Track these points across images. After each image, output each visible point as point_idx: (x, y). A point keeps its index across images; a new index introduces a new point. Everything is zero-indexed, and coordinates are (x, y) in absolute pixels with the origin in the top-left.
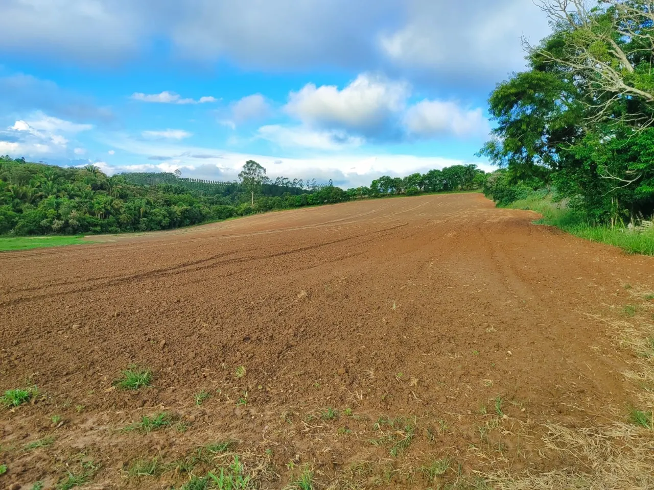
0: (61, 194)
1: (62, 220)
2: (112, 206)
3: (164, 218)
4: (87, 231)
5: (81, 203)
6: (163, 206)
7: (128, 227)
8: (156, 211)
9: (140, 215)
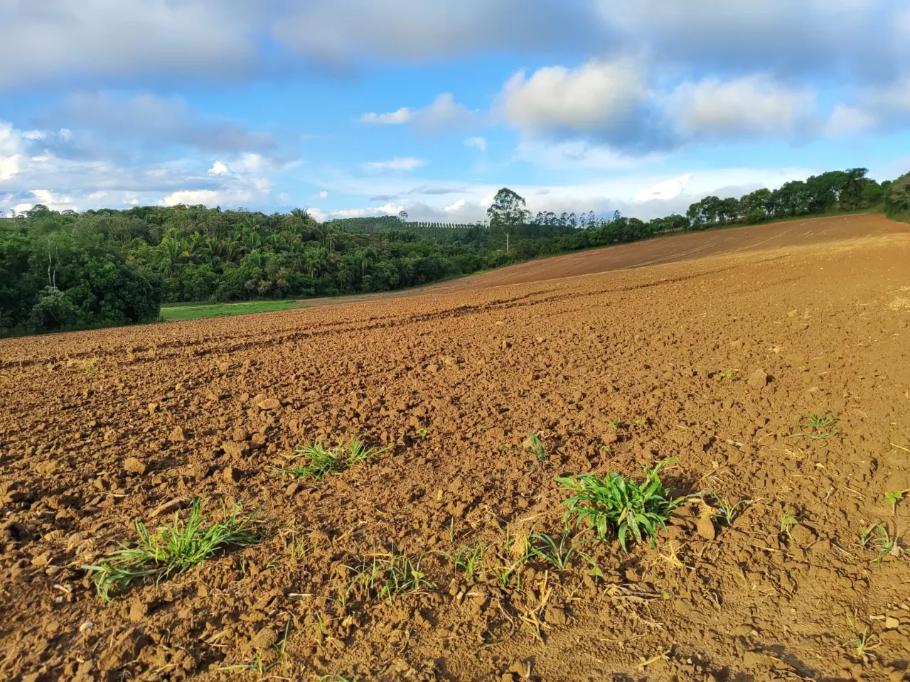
0: (265, 248)
1: (269, 280)
2: (327, 261)
3: (393, 274)
4: (299, 294)
5: (290, 257)
6: (390, 258)
7: (348, 287)
8: (382, 264)
9: (361, 271)
